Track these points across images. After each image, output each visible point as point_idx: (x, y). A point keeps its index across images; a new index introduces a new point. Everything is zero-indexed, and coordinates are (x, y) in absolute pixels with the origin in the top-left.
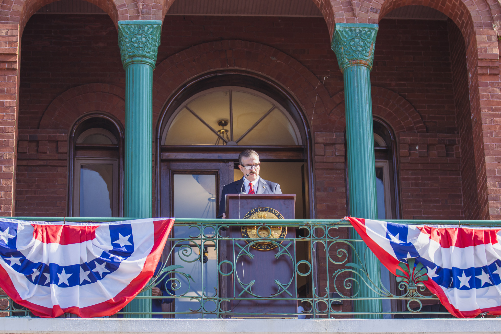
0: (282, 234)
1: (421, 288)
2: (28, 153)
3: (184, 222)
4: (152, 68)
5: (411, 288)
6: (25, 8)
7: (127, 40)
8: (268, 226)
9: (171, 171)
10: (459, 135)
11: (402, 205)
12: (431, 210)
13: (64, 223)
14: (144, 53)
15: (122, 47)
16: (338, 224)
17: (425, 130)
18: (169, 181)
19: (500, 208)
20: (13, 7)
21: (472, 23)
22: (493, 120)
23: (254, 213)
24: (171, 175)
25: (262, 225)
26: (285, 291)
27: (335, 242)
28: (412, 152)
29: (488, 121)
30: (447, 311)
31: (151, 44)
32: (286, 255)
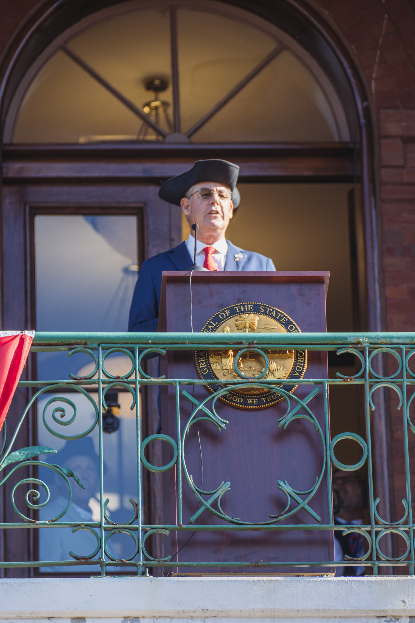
0: (295, 368)
3: (56, 342)
8: (262, 349)
9: (28, 208)
18: (22, 233)
23: (227, 317)
24: (27, 218)
25: (247, 346)
26: (303, 509)
32: (306, 419)
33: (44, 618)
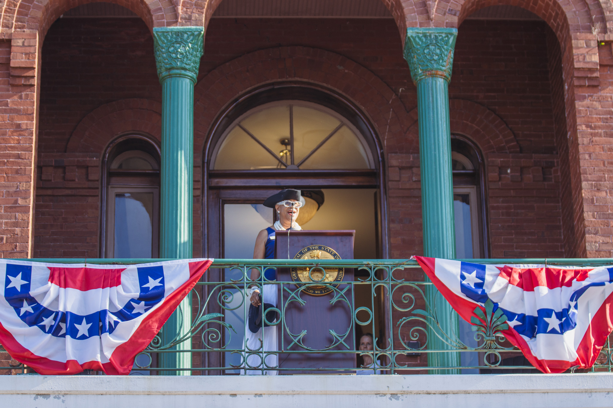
0: (338, 277)
1: (500, 338)
2: (53, 181)
3: (224, 264)
4: (192, 82)
5: (488, 338)
6: (45, 14)
7: (163, 50)
8: (322, 267)
9: (221, 200)
10: (559, 155)
11: (491, 238)
12: (525, 244)
13: (86, 266)
14: (184, 65)
15: (157, 58)
16: (403, 264)
17: (518, 150)
18: (218, 212)
19: (599, 243)
20: (31, 12)
21: (568, 25)
22: (592, 140)
23: (306, 252)
24: (221, 205)
25: (315, 265)
26: (341, 343)
27: (400, 285)
28: (503, 176)
29: (586, 141)
30: (530, 365)
31: (192, 55)
32: (343, 301)
33: (217, 394)
